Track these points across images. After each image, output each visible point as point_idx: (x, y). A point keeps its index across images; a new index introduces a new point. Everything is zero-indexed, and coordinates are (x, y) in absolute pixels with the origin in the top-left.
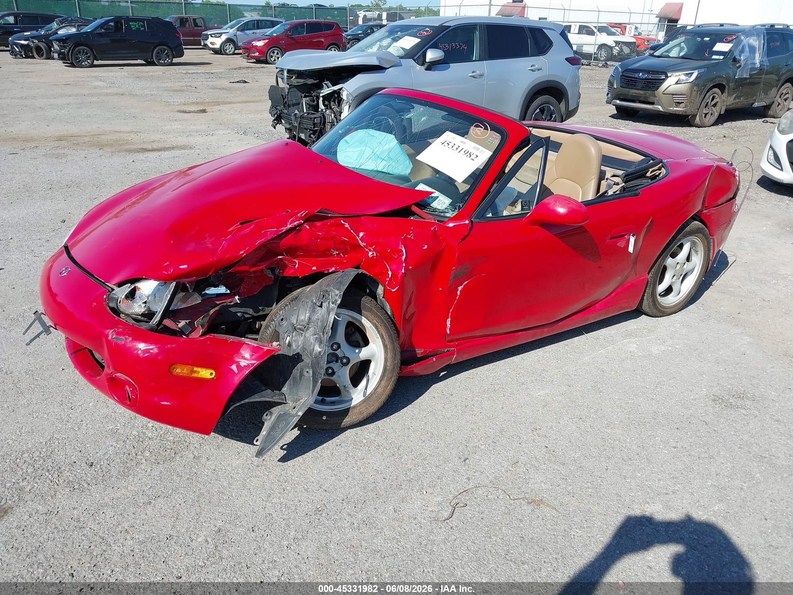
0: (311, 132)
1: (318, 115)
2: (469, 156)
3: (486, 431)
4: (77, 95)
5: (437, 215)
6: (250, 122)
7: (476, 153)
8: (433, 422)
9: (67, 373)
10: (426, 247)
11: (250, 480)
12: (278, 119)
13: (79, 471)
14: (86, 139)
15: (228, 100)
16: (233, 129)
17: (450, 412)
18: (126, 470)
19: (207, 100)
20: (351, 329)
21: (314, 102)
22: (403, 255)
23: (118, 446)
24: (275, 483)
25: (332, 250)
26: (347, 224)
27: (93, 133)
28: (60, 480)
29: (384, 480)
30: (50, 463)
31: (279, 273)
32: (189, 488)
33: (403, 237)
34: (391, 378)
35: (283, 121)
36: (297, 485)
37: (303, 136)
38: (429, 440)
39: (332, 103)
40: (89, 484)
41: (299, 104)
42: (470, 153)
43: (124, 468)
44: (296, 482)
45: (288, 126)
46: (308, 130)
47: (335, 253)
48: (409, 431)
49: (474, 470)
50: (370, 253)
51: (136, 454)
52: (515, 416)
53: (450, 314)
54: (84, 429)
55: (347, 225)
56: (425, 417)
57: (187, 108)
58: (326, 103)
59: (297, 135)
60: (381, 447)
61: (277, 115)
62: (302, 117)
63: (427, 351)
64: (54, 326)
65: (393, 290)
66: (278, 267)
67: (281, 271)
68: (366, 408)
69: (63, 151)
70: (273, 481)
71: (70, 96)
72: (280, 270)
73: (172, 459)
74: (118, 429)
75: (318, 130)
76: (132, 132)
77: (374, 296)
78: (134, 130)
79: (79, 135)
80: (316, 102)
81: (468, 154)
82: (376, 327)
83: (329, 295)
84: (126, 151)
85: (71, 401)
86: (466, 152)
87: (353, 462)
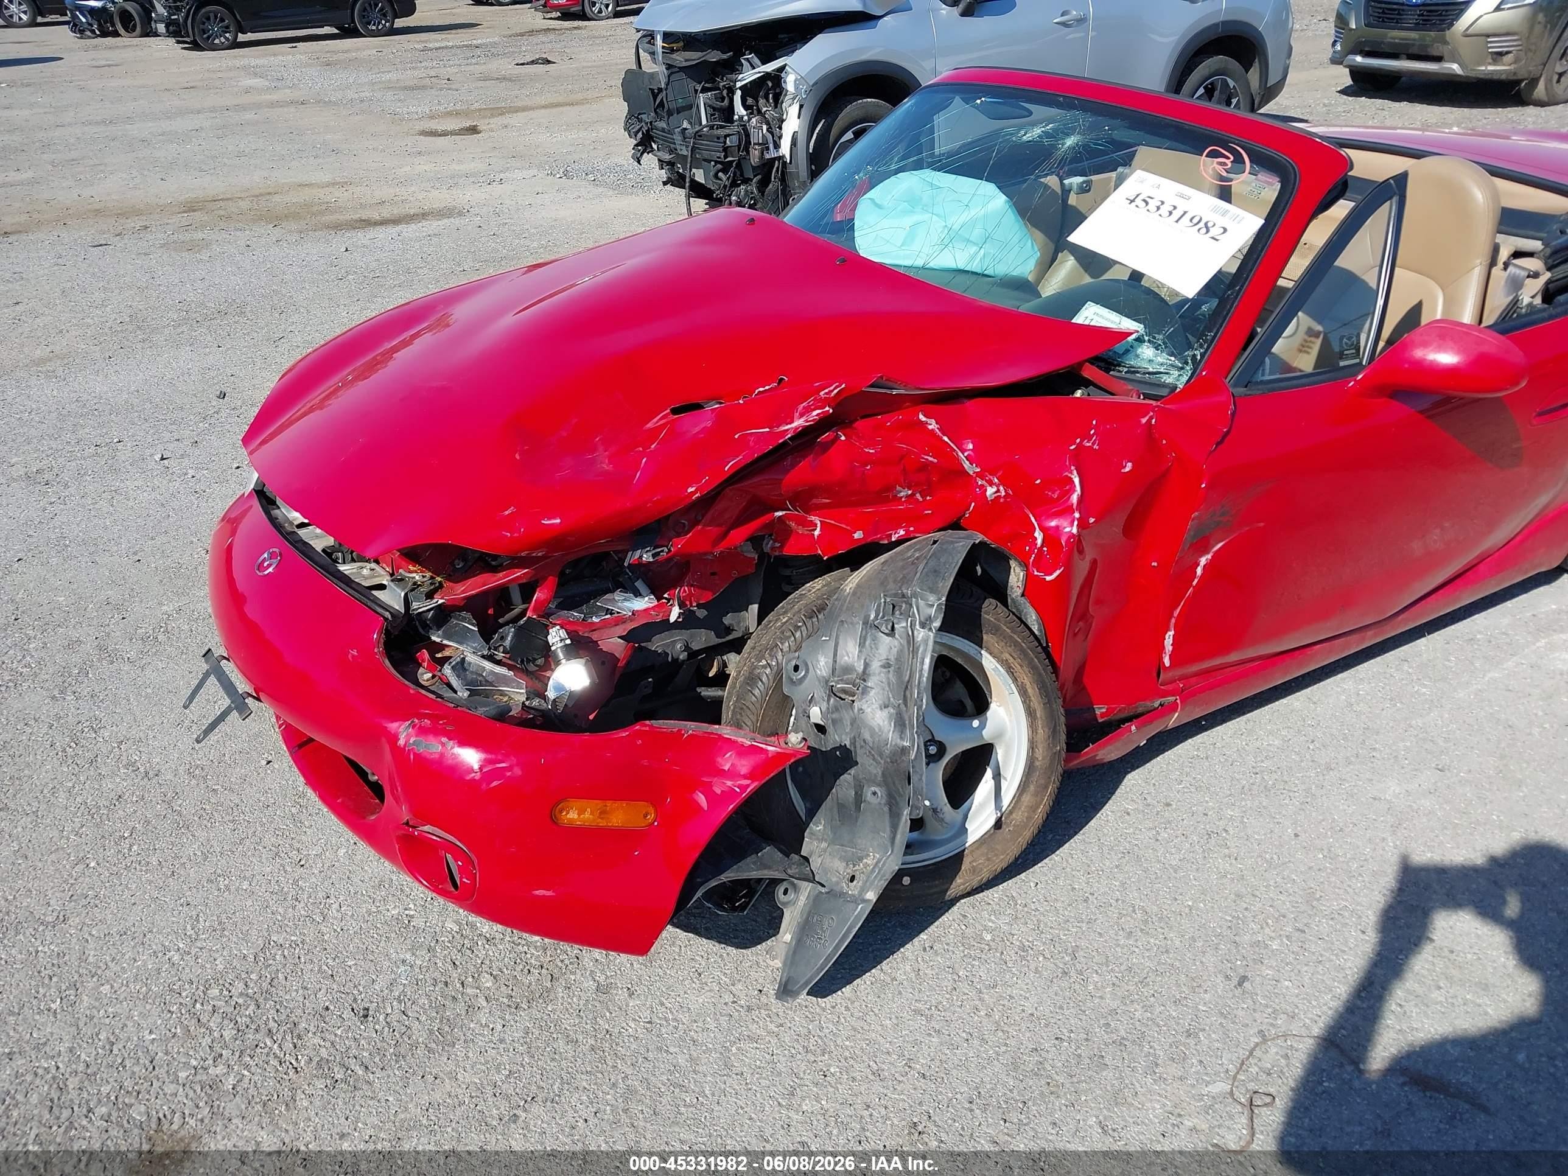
0: (719, 166)
1: (734, 128)
2: (1204, 230)
3: (1273, 900)
4: (213, 110)
5: (1140, 382)
6: (572, 149)
7: (1222, 222)
8: (1139, 881)
9: (279, 771)
10: (1129, 467)
11: (738, 1049)
12: (645, 143)
13: (339, 1032)
14: (244, 205)
15: (520, 104)
16: (540, 167)
17: (1173, 851)
18: (447, 1029)
19: (476, 106)
20: (944, 673)
21: (723, 102)
22: (1073, 490)
23: (419, 962)
24: (799, 1056)
25: (898, 488)
26: (933, 421)
27: (257, 192)
28: (300, 1057)
29: (1057, 1042)
30: (272, 1012)
31: (773, 548)
32: (600, 1075)
33: (1073, 447)
34: (1046, 787)
35: (655, 146)
36: (852, 1062)
37: (699, 176)
38: (1142, 930)
39: (762, 101)
40: (367, 1068)
41: (690, 107)
42: (1206, 224)
43: (441, 1021)
44: (847, 1054)
45: (667, 157)
46: (713, 163)
47: (904, 493)
48: (1088, 908)
49: (1270, 1010)
50: (990, 491)
51: (462, 983)
52: (1332, 855)
53: (1173, 621)
54: (336, 918)
55: (933, 425)
56: (1117, 867)
57: (440, 127)
58: (750, 101)
59: (688, 175)
60: (1030, 951)
61: (643, 133)
62: (698, 135)
63: (1116, 708)
64: (254, 694)
65: (1048, 578)
66: (771, 535)
67: (778, 545)
68: (988, 859)
69: (200, 235)
70: (793, 1052)
71: (199, 112)
72: (775, 541)
73: (546, 995)
74: (412, 917)
75: (734, 161)
76: (334, 184)
77: (1001, 594)
78: (338, 179)
79: (229, 196)
80: (726, 102)
81: (1202, 225)
82: (1010, 670)
83: (911, 605)
84: (328, 227)
85: (297, 845)
86: (1195, 221)
87: (973, 994)
